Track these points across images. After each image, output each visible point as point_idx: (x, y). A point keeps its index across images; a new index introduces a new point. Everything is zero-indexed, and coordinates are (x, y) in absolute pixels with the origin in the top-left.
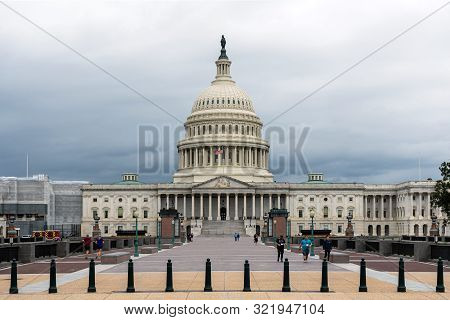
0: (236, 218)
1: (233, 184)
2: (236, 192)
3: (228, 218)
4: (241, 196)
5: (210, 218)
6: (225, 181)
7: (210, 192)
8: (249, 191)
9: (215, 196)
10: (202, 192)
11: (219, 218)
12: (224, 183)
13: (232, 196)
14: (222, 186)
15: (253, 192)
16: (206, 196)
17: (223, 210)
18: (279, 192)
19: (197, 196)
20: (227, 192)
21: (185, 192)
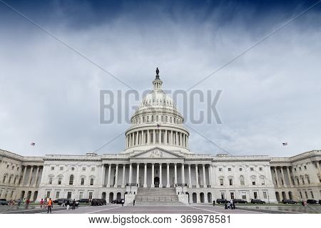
0: (168, 186)
1: (166, 155)
2: (168, 162)
3: (161, 185)
4: (172, 166)
5: (145, 186)
6: (159, 152)
7: (145, 162)
8: (179, 161)
9: (149, 166)
10: (138, 162)
11: (153, 185)
12: (157, 154)
13: (164, 166)
14: (156, 156)
15: (182, 161)
16: (142, 166)
17: (157, 180)
18: (204, 163)
19: (134, 166)
20: (161, 162)
21: (124, 163)
